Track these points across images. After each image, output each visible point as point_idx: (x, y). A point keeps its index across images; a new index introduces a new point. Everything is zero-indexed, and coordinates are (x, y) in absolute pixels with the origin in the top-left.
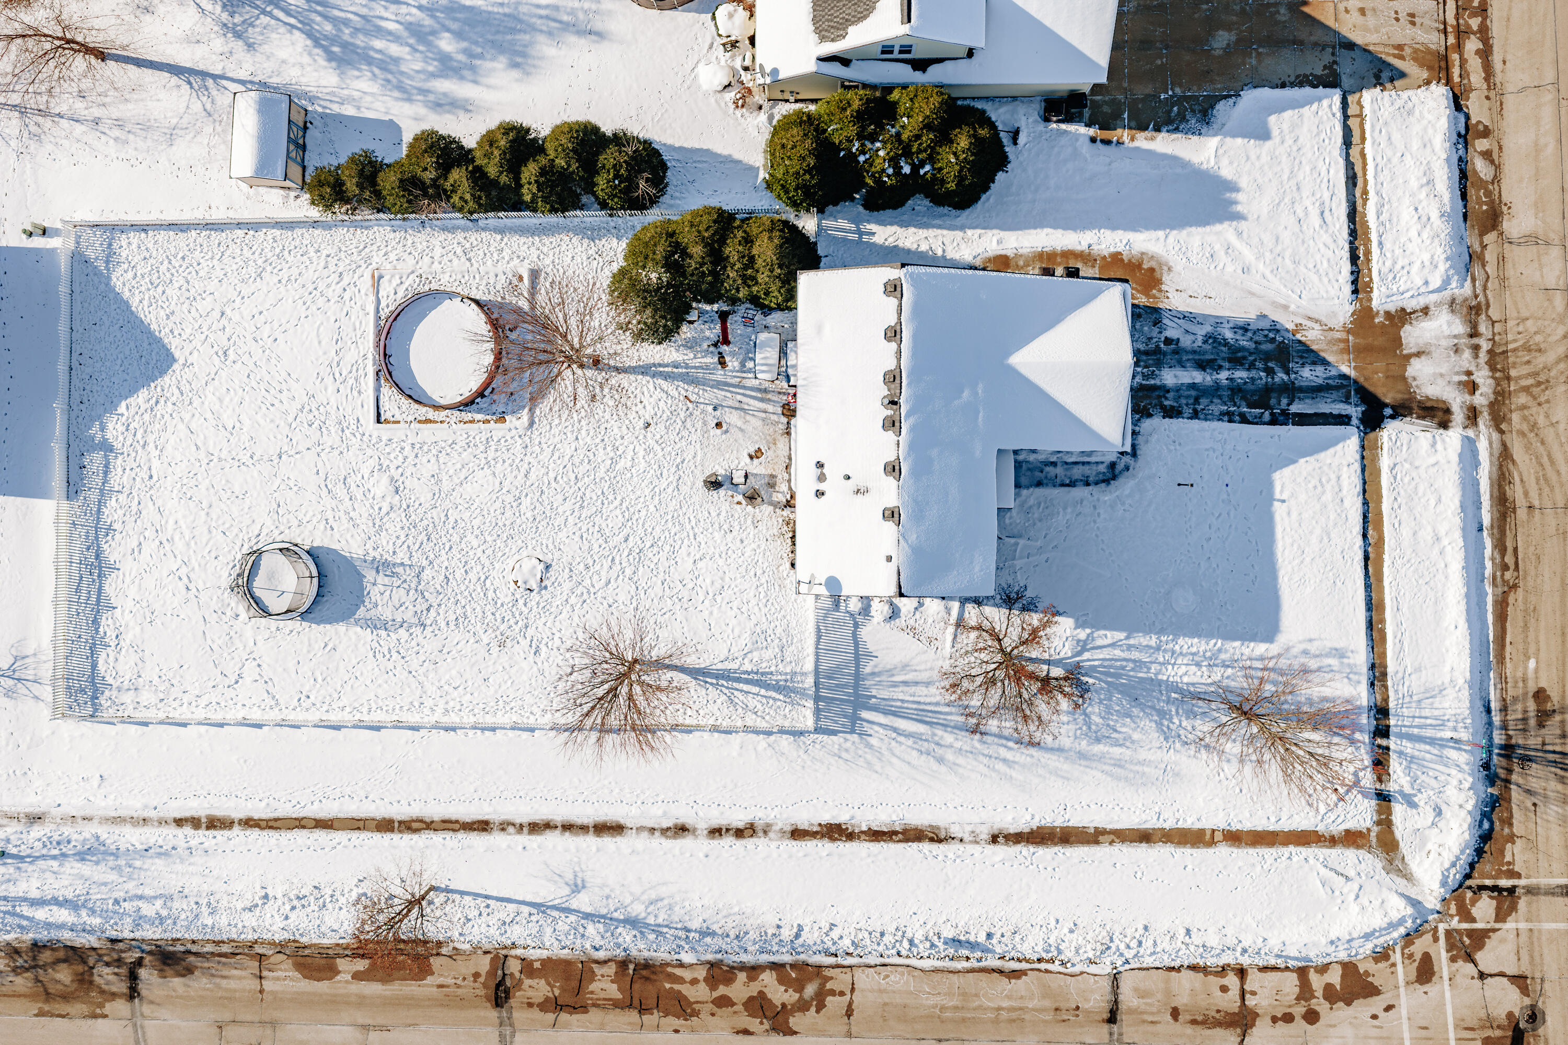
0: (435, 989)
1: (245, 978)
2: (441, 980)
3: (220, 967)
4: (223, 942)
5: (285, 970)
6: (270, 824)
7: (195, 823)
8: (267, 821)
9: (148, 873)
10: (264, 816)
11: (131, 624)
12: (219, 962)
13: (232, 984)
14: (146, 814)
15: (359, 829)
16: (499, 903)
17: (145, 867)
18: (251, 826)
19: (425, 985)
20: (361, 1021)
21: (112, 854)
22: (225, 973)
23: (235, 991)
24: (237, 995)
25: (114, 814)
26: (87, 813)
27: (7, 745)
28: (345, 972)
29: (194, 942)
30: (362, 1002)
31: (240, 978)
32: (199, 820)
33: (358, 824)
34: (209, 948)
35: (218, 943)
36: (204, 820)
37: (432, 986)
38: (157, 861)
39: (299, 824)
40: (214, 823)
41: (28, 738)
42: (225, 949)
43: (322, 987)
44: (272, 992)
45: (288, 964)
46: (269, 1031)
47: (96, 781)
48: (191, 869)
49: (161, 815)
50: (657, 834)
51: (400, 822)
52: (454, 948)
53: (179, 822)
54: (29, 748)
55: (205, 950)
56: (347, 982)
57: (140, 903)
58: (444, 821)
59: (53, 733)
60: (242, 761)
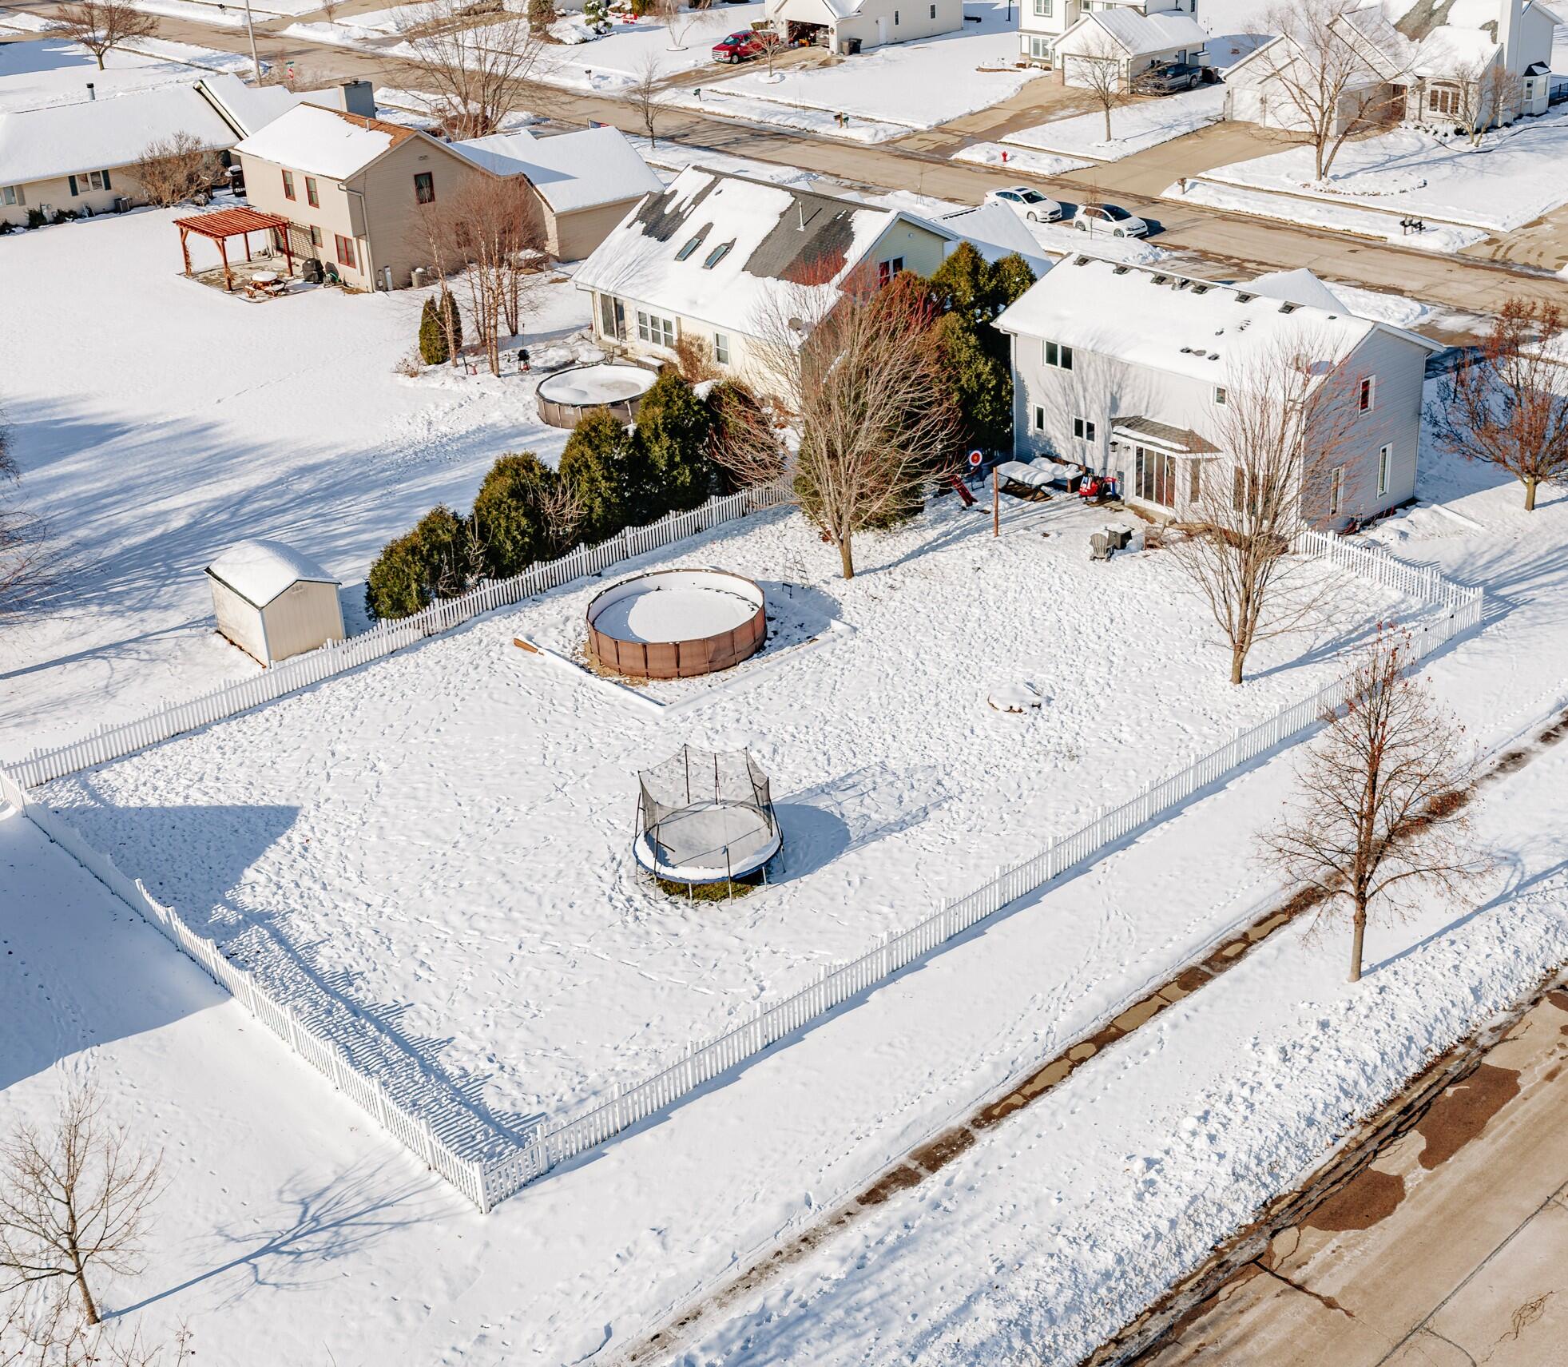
0: (1550, 1085)
1: (1276, 1310)
2: (1539, 1072)
3: (1212, 1333)
4: (1168, 1298)
5: (1320, 1246)
6: (1028, 1091)
7: (904, 1177)
8: (1018, 1091)
9: (905, 1291)
10: (1004, 1090)
11: (501, 1035)
12: (1203, 1329)
13: (1270, 1338)
14: (798, 1230)
15: (1161, 1007)
16: (1459, 930)
17: (888, 1287)
18: (1002, 1115)
19: (1532, 1092)
20: (1530, 1205)
21: (800, 1319)
22: (1234, 1333)
23: (1290, 1342)
24: (1301, 1344)
25: (735, 1273)
26: (680, 1309)
27: (399, 1319)
28: (1407, 1170)
29: (1118, 1342)
30: (1490, 1183)
31: (1270, 1318)
32: (904, 1170)
33: (1155, 1002)
34: (1156, 1326)
35: (1161, 1306)
36: (913, 1165)
37: (1540, 1085)
38: (898, 1265)
39: (1070, 1061)
40: (934, 1157)
41: (439, 1283)
42: (1184, 1304)
43: (1404, 1216)
44: (1346, 1290)
45: (1312, 1235)
46: (1431, 1345)
47: (652, 1246)
48: (975, 1227)
49: (828, 1210)
50: (1500, 775)
51: (1206, 963)
52: (1493, 1030)
53: (874, 1196)
54: (453, 1296)
55: (1152, 1334)
56: (1428, 1179)
57: (949, 1337)
58: (1259, 924)
59: (487, 1245)
60: (885, 1048)
